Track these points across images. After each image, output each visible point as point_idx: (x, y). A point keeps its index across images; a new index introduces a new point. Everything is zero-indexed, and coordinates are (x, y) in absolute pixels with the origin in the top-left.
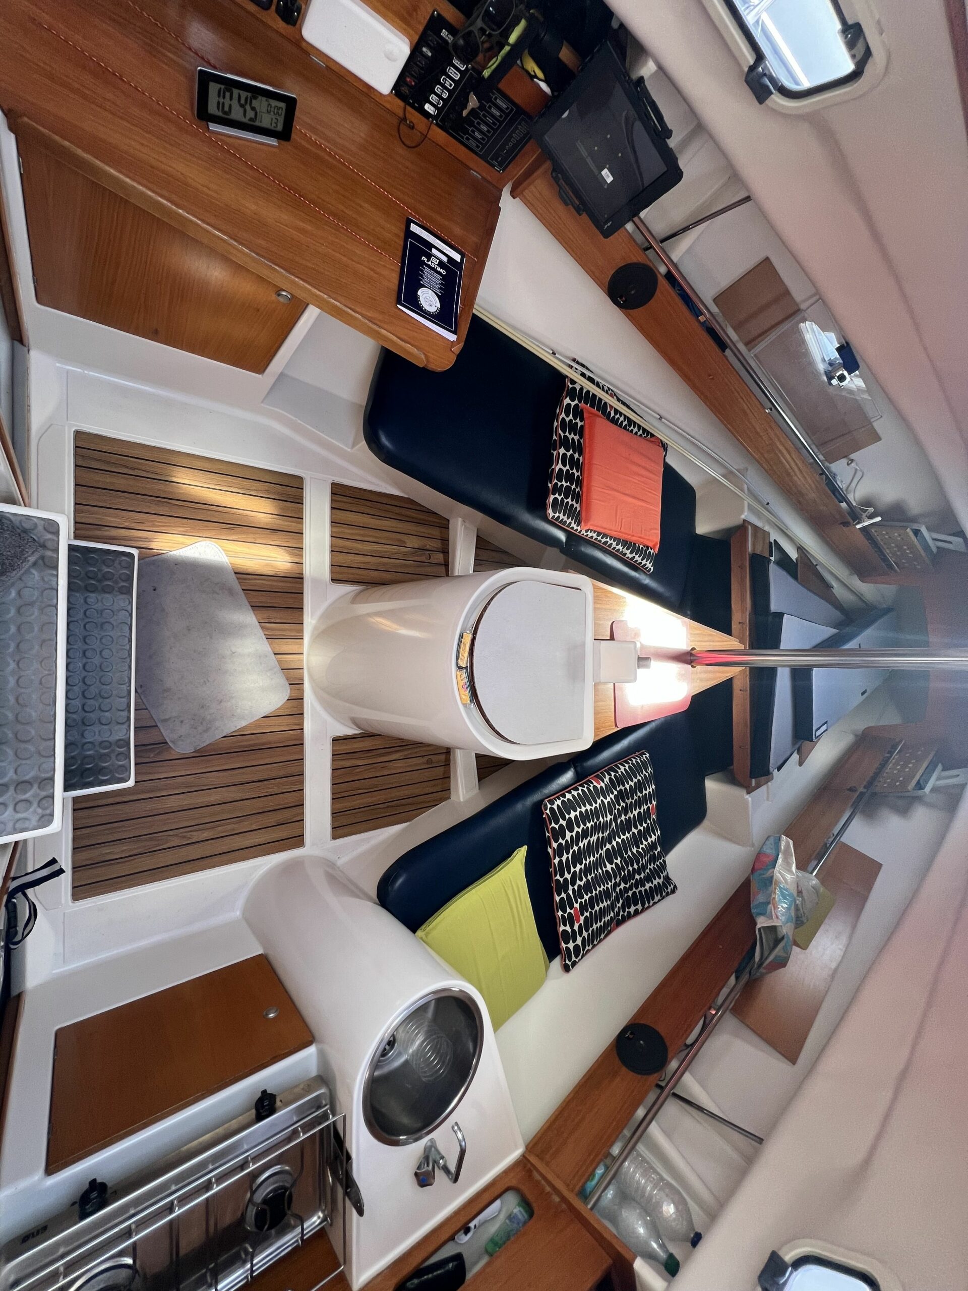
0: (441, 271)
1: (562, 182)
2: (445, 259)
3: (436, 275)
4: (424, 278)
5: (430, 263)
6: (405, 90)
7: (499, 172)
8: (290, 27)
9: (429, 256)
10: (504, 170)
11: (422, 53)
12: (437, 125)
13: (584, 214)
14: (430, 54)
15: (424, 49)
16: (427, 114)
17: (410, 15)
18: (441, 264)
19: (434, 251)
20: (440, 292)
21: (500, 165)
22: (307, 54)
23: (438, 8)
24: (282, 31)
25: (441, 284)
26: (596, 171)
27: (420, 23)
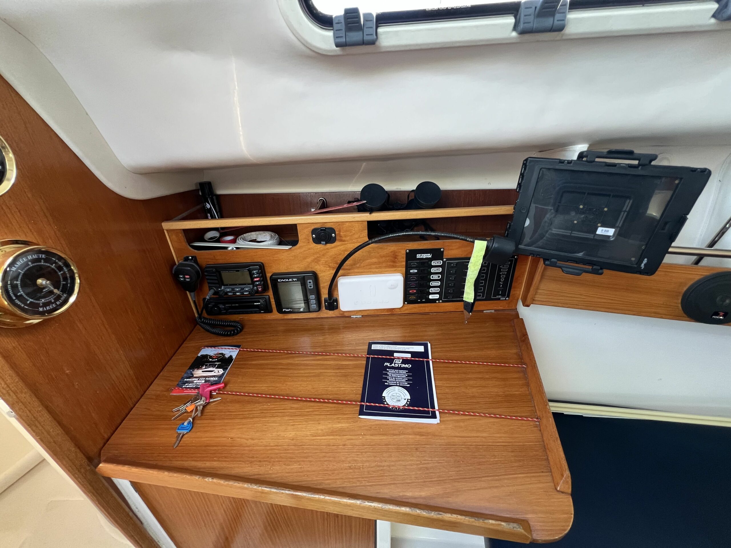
0: (406, 366)
1: (559, 263)
2: (409, 356)
3: (401, 371)
4: (388, 379)
5: (393, 365)
6: (413, 298)
7: (506, 299)
8: (335, 311)
9: (391, 361)
10: (508, 296)
11: (411, 274)
12: (443, 302)
13: (605, 271)
14: (416, 271)
15: (411, 271)
16: (434, 301)
17: (394, 262)
18: (405, 361)
19: (396, 355)
20: (408, 384)
21: (503, 295)
22: (349, 317)
23: (407, 248)
24: (334, 316)
25: (408, 376)
26: (591, 236)
27: (402, 262)
